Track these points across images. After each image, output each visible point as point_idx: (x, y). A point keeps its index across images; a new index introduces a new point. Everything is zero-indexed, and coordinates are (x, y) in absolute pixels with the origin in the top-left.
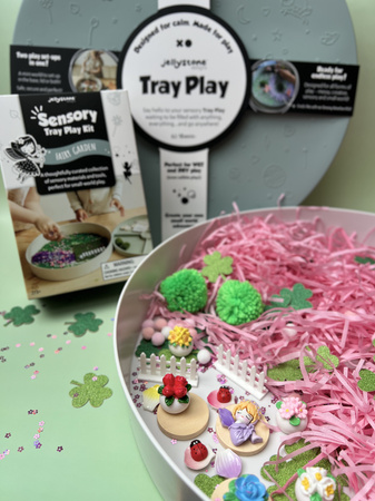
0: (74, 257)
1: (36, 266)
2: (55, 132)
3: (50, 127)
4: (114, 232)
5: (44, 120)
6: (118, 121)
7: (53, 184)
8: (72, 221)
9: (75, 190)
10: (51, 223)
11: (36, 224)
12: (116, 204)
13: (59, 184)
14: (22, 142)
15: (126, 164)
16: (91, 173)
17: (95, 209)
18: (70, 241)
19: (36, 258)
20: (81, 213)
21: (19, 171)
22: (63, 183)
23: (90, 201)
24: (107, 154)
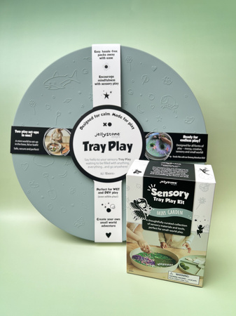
0: (154, 263)
1: (134, 260)
2: (160, 200)
3: (157, 196)
4: (181, 259)
5: (154, 192)
6: (202, 201)
7: (152, 226)
8: (158, 247)
9: (164, 232)
10: (146, 244)
11: (138, 242)
12: (187, 246)
13: (155, 227)
14: (140, 201)
15: (201, 226)
16: (176, 226)
17: (172, 245)
18: (154, 256)
19: (135, 257)
20: (164, 244)
21: (135, 215)
22: (158, 227)
23: (171, 240)
24: (190, 218)
